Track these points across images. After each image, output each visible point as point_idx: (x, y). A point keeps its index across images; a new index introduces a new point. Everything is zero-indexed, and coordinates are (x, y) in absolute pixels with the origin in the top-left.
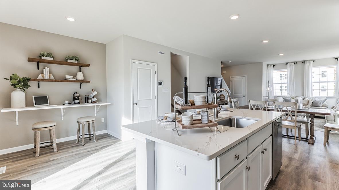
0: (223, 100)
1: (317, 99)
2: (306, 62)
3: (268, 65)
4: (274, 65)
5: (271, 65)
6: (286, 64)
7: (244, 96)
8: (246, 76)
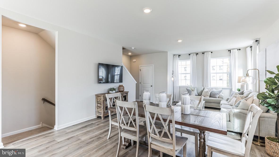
0: (123, 91)
1: (214, 90)
2: (205, 53)
3: (174, 55)
4: (179, 56)
5: (176, 55)
6: (189, 55)
7: (151, 86)
8: (153, 65)
